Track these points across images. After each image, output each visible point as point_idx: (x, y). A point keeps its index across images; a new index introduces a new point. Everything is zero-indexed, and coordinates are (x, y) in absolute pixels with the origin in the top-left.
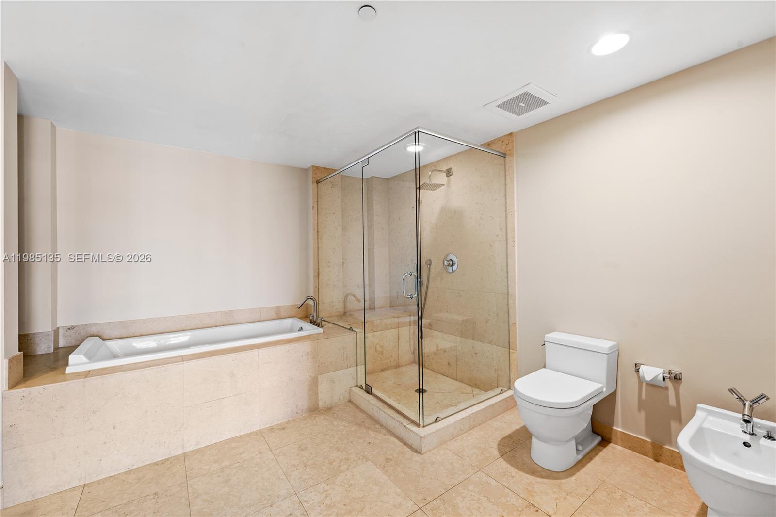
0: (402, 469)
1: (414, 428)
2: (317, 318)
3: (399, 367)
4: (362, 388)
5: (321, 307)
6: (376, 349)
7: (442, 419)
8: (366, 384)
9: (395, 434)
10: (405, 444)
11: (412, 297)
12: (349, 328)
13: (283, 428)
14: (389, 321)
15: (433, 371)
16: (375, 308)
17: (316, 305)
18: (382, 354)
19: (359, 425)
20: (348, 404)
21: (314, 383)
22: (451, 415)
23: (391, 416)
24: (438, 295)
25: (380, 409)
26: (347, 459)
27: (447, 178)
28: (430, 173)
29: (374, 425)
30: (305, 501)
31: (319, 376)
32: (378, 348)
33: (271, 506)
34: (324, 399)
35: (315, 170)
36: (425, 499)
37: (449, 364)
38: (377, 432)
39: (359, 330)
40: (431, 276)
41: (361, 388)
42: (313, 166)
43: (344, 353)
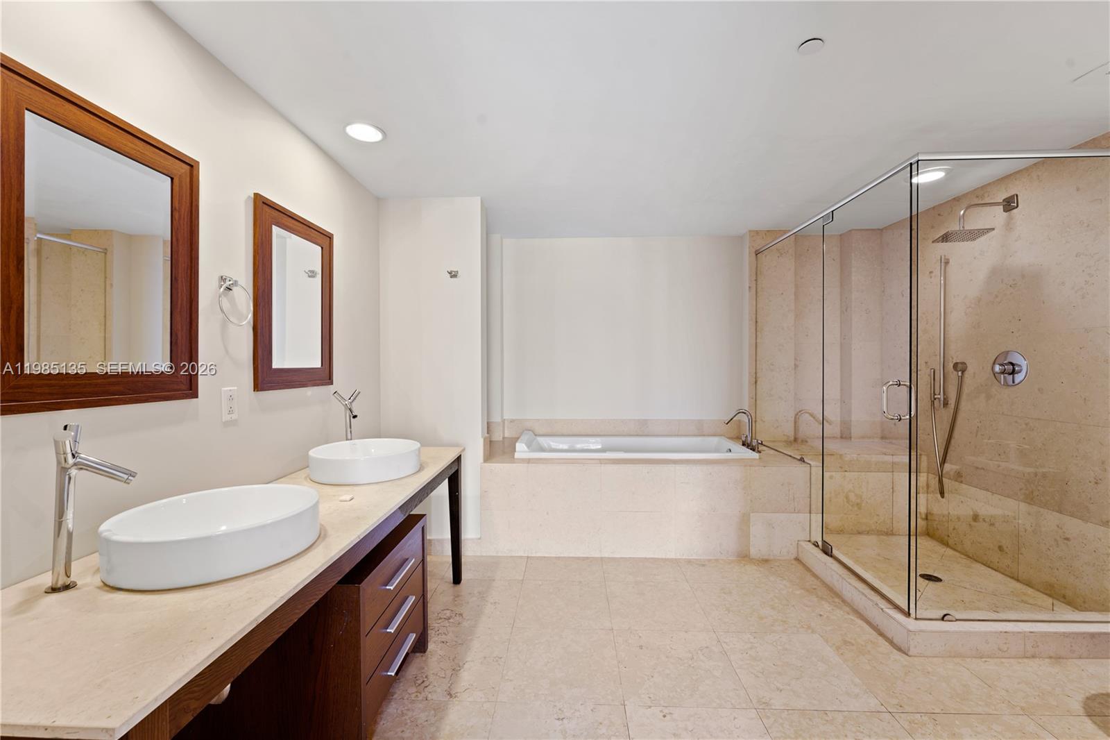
0: (869, 660)
1: (900, 617)
2: (751, 440)
3: (893, 534)
4: (818, 546)
5: (759, 426)
6: (847, 497)
7: (957, 620)
8: (823, 541)
9: (863, 616)
10: (881, 634)
11: (900, 419)
12: (799, 458)
13: (702, 564)
14: (875, 458)
15: (963, 554)
16: (851, 438)
17: (752, 422)
18: (860, 508)
19: (808, 591)
20: (794, 562)
21: (744, 522)
22: (979, 620)
23: (859, 591)
24: (979, 425)
25: (843, 578)
26: (785, 622)
27: (1005, 214)
28: (962, 212)
29: (833, 598)
30: (725, 642)
31: (752, 514)
32: (852, 496)
33: (686, 632)
34: (758, 547)
35: (753, 236)
36: (901, 706)
37: (1000, 548)
38: (835, 606)
39: (816, 464)
40: (966, 390)
41: (816, 544)
42: (750, 231)
43: (789, 490)
